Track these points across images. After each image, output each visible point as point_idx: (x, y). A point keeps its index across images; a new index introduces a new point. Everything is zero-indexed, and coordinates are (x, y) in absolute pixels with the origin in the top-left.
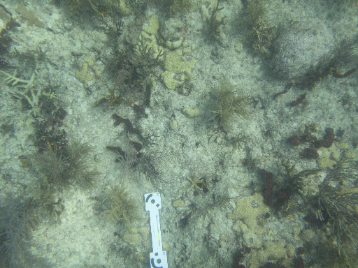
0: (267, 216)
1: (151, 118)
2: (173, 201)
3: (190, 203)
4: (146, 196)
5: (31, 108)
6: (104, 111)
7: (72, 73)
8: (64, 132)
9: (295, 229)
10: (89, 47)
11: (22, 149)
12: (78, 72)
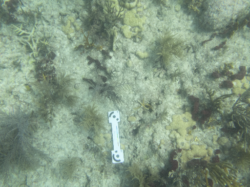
0: (194, 127)
1: (113, 59)
2: (128, 117)
3: (140, 119)
4: (109, 113)
5: (32, 51)
6: (81, 54)
7: (59, 27)
8: (54, 68)
9: (214, 137)
10: (71, 9)
11: (26, 79)
12: (64, 27)
